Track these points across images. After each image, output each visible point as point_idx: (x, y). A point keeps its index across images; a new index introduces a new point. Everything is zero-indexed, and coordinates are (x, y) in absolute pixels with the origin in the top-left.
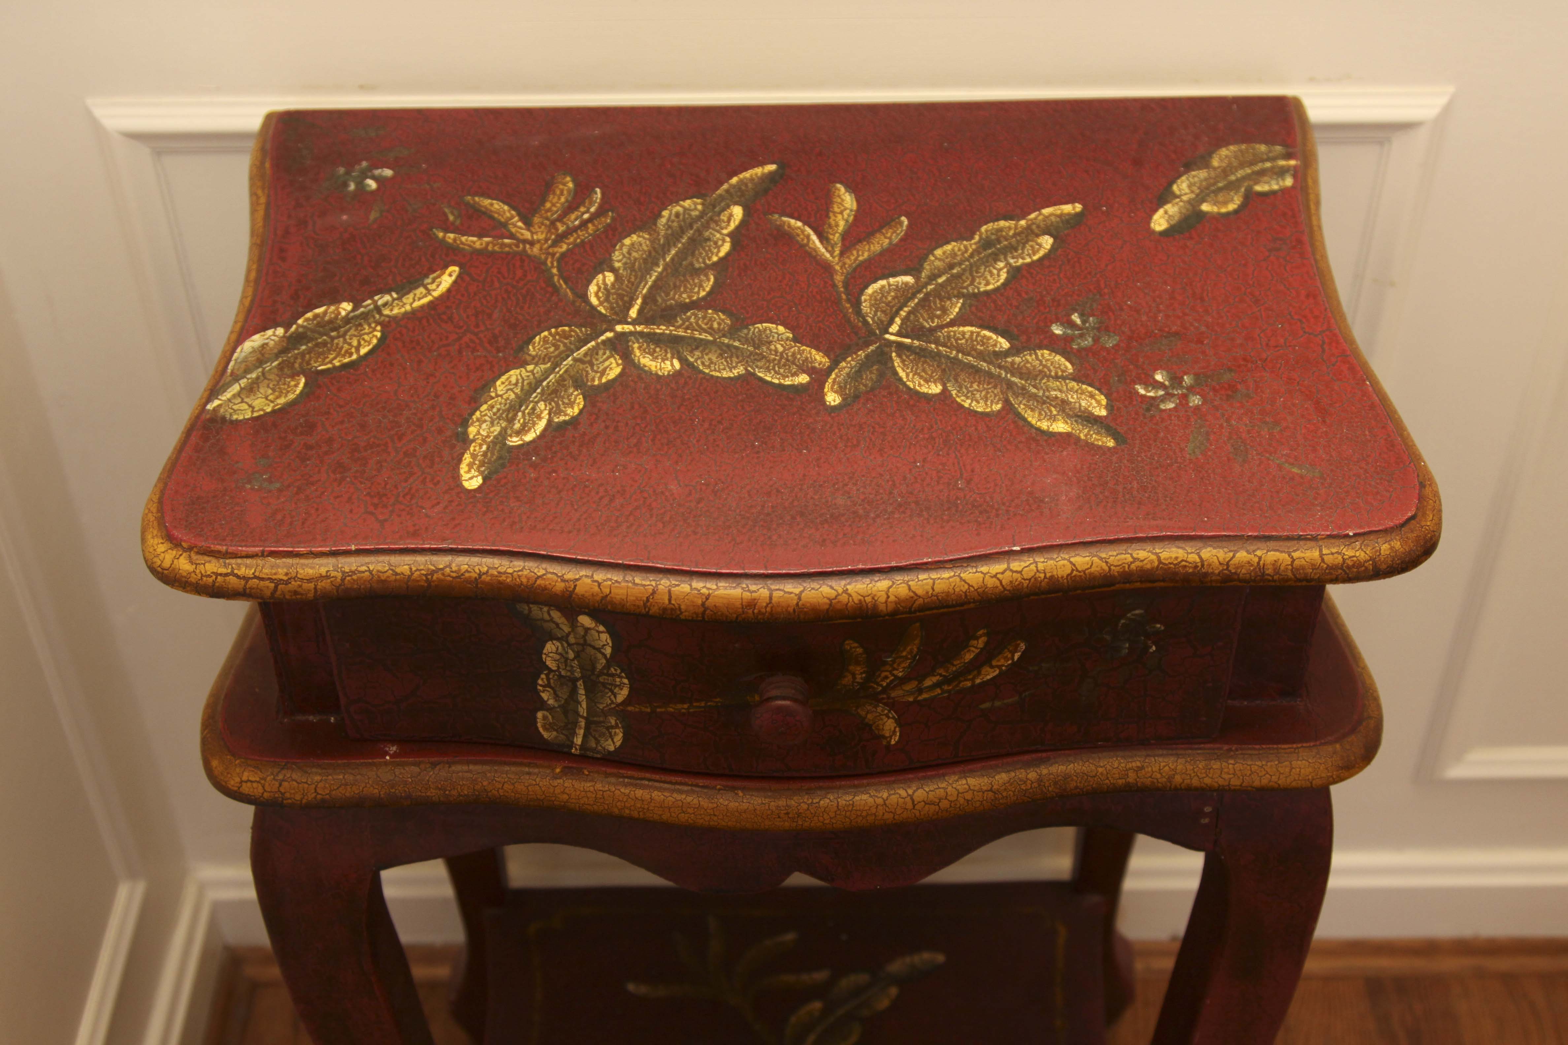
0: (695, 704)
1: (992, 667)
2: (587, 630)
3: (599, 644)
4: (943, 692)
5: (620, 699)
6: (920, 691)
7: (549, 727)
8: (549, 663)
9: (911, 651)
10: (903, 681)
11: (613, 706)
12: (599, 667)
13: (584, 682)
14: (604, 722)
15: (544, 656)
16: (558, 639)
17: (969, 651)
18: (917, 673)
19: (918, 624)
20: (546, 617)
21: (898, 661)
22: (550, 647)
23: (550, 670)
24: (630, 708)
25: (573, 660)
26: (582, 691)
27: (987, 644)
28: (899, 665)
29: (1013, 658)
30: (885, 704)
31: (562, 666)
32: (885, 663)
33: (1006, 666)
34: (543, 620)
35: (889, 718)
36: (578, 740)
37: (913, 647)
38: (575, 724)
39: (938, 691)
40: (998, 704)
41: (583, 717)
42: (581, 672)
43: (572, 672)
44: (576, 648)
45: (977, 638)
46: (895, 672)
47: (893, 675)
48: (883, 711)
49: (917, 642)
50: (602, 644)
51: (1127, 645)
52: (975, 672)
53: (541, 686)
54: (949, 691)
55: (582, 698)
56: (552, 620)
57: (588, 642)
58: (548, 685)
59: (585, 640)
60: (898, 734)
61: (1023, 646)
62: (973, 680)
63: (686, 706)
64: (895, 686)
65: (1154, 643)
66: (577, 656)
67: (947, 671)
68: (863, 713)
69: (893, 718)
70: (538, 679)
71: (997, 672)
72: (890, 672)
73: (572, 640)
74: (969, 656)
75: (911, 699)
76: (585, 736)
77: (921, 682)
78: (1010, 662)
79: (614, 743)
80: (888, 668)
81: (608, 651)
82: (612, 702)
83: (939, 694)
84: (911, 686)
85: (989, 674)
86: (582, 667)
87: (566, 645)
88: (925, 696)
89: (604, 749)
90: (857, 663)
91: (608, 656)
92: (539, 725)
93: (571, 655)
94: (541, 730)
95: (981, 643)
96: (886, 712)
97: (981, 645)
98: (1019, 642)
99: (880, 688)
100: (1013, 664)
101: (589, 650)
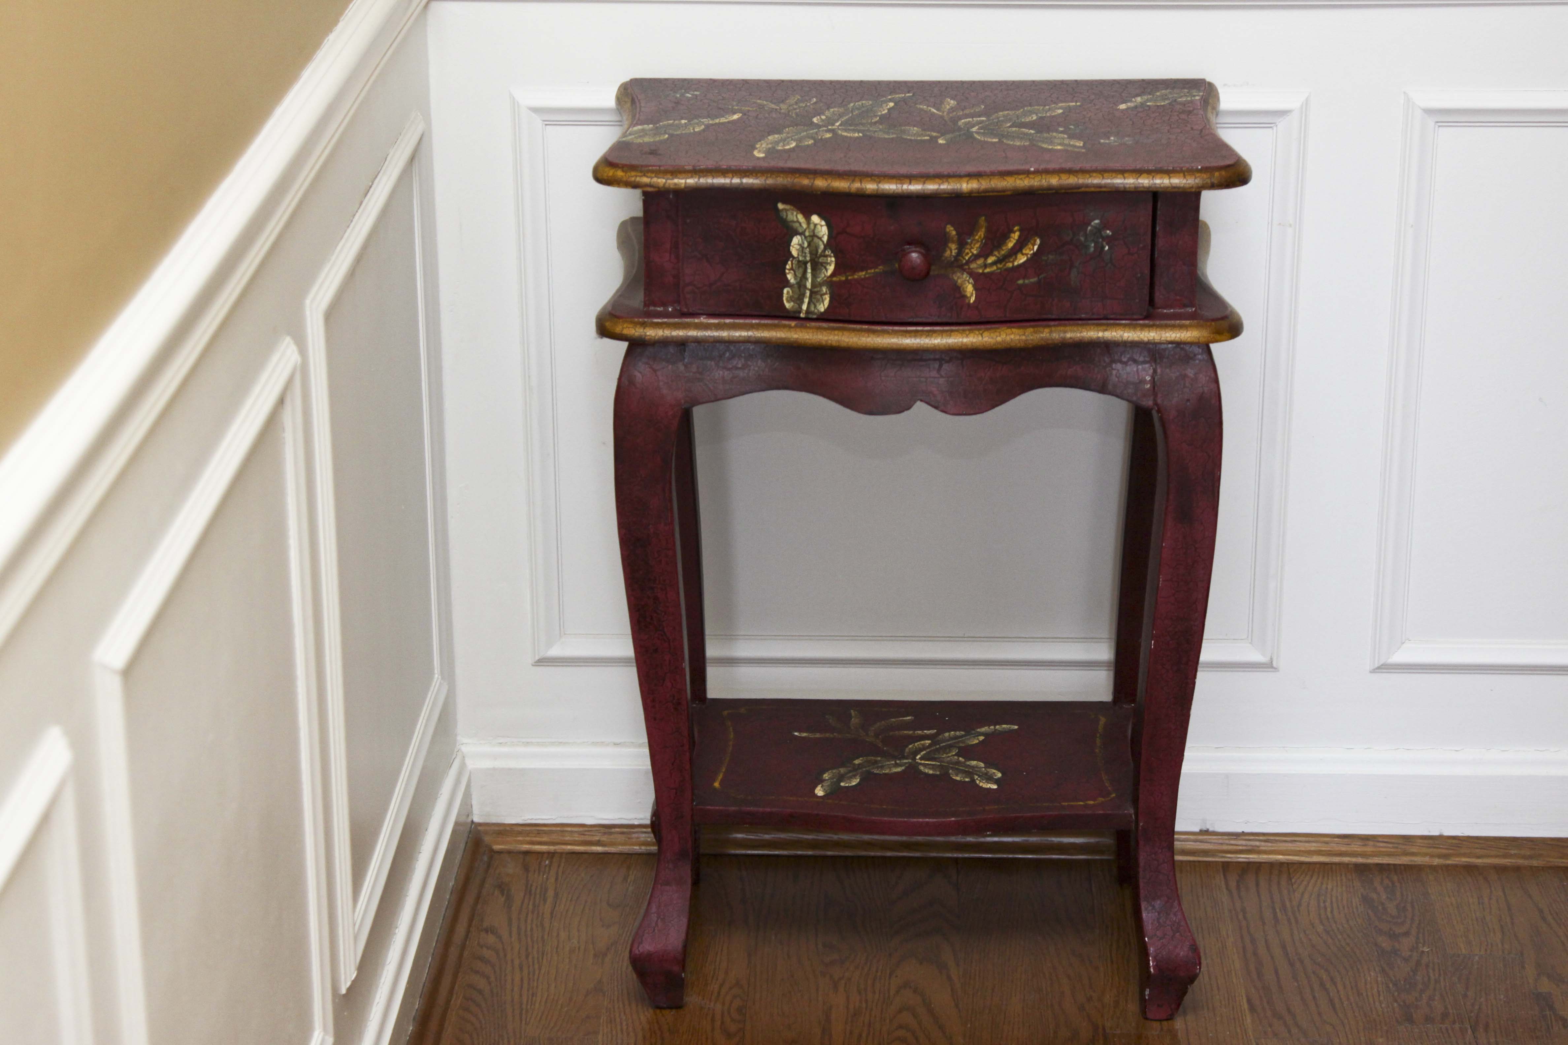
0: (869, 271)
1: (1023, 254)
2: (815, 225)
3: (820, 235)
4: (998, 269)
5: (829, 272)
6: (985, 266)
7: (790, 299)
8: (794, 253)
9: (980, 237)
10: (976, 257)
11: (825, 278)
12: (820, 251)
13: (811, 264)
14: (819, 291)
15: (791, 248)
16: (800, 234)
17: (1010, 241)
18: (984, 253)
19: (983, 218)
20: (795, 219)
21: (974, 242)
22: (796, 240)
23: (794, 257)
24: (834, 279)
25: (806, 248)
26: (809, 271)
27: (1020, 237)
28: (974, 245)
29: (1033, 249)
30: (967, 273)
31: (800, 254)
32: (967, 243)
33: (1031, 255)
34: (793, 222)
35: (969, 283)
36: (805, 307)
37: (981, 234)
38: (804, 295)
39: (995, 268)
40: (1027, 281)
41: (808, 289)
42: (810, 257)
43: (805, 257)
44: (809, 239)
45: (1014, 232)
46: (972, 250)
47: (971, 252)
48: (966, 278)
49: (983, 230)
50: (822, 234)
51: (1093, 245)
52: (1014, 257)
53: (788, 269)
54: (1000, 269)
55: (809, 275)
56: (798, 221)
57: (816, 234)
58: (792, 269)
59: (814, 233)
60: (974, 296)
61: (1038, 241)
62: (1013, 262)
63: (864, 273)
64: (973, 260)
65: (1107, 244)
66: (809, 245)
67: (999, 253)
68: (956, 278)
69: (971, 283)
70: (786, 265)
71: (1025, 259)
72: (970, 250)
73: (807, 234)
74: (1010, 245)
75: (981, 271)
76: (809, 303)
77: (986, 259)
78: (1032, 252)
79: (824, 305)
80: (968, 246)
81: (825, 239)
82: (825, 276)
83: (995, 270)
84: (980, 261)
85: (1021, 259)
86: (811, 253)
87: (803, 238)
88: (987, 270)
89: (818, 311)
90: (953, 242)
91: (825, 242)
92: (784, 299)
93: (806, 245)
94: (785, 302)
95: (1016, 235)
96: (968, 278)
97: (1016, 237)
98: (1036, 238)
99: (964, 261)
100: (1034, 254)
101: (816, 240)
